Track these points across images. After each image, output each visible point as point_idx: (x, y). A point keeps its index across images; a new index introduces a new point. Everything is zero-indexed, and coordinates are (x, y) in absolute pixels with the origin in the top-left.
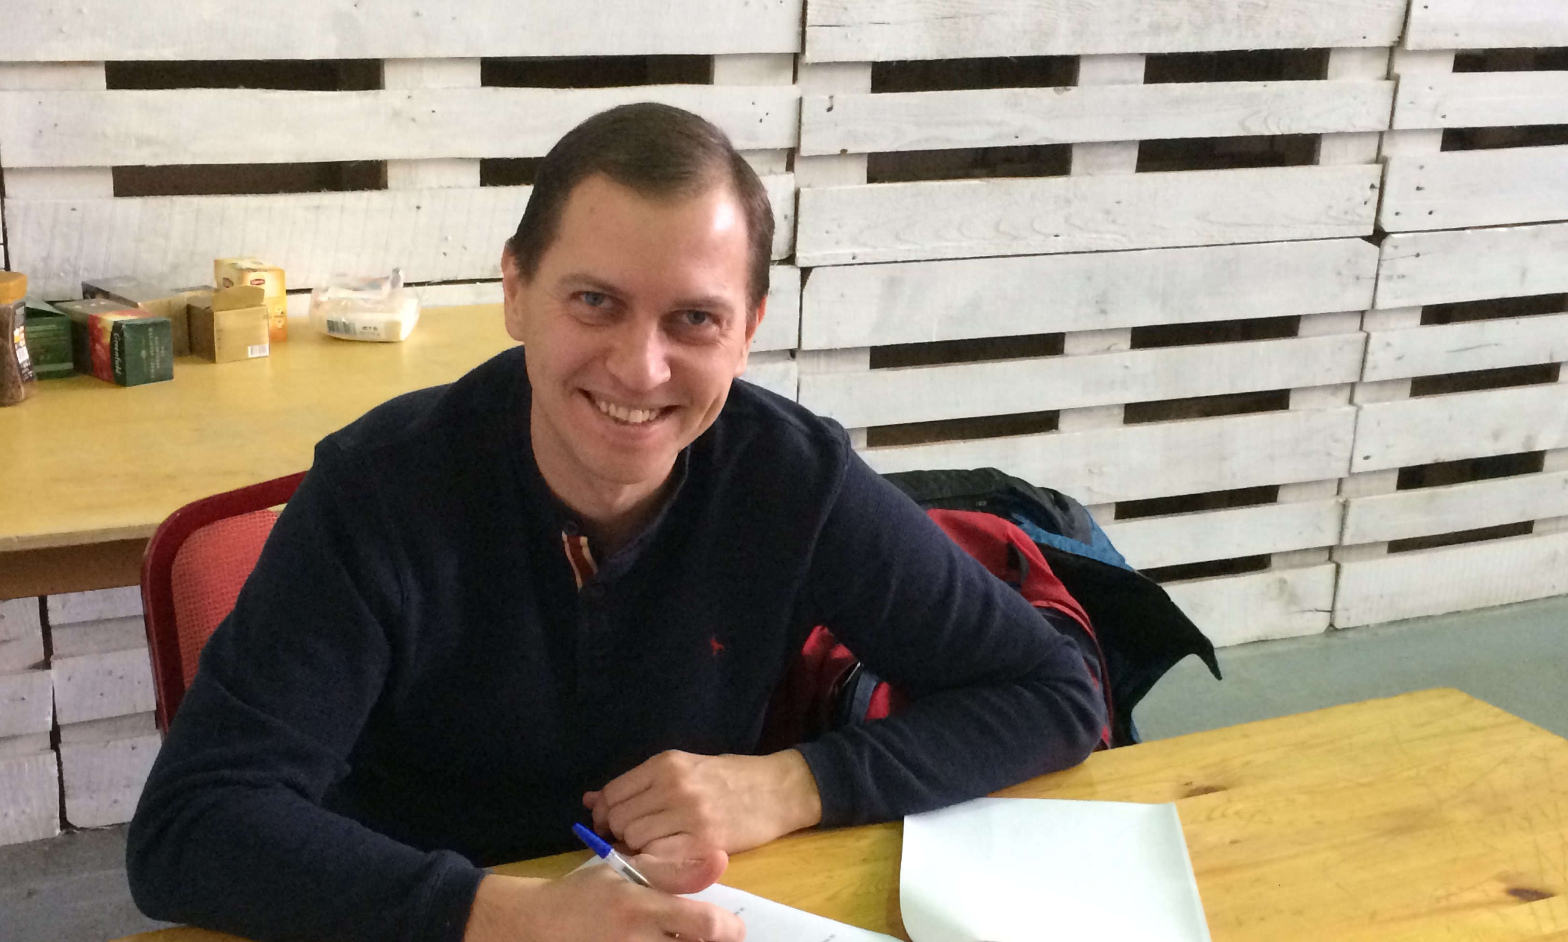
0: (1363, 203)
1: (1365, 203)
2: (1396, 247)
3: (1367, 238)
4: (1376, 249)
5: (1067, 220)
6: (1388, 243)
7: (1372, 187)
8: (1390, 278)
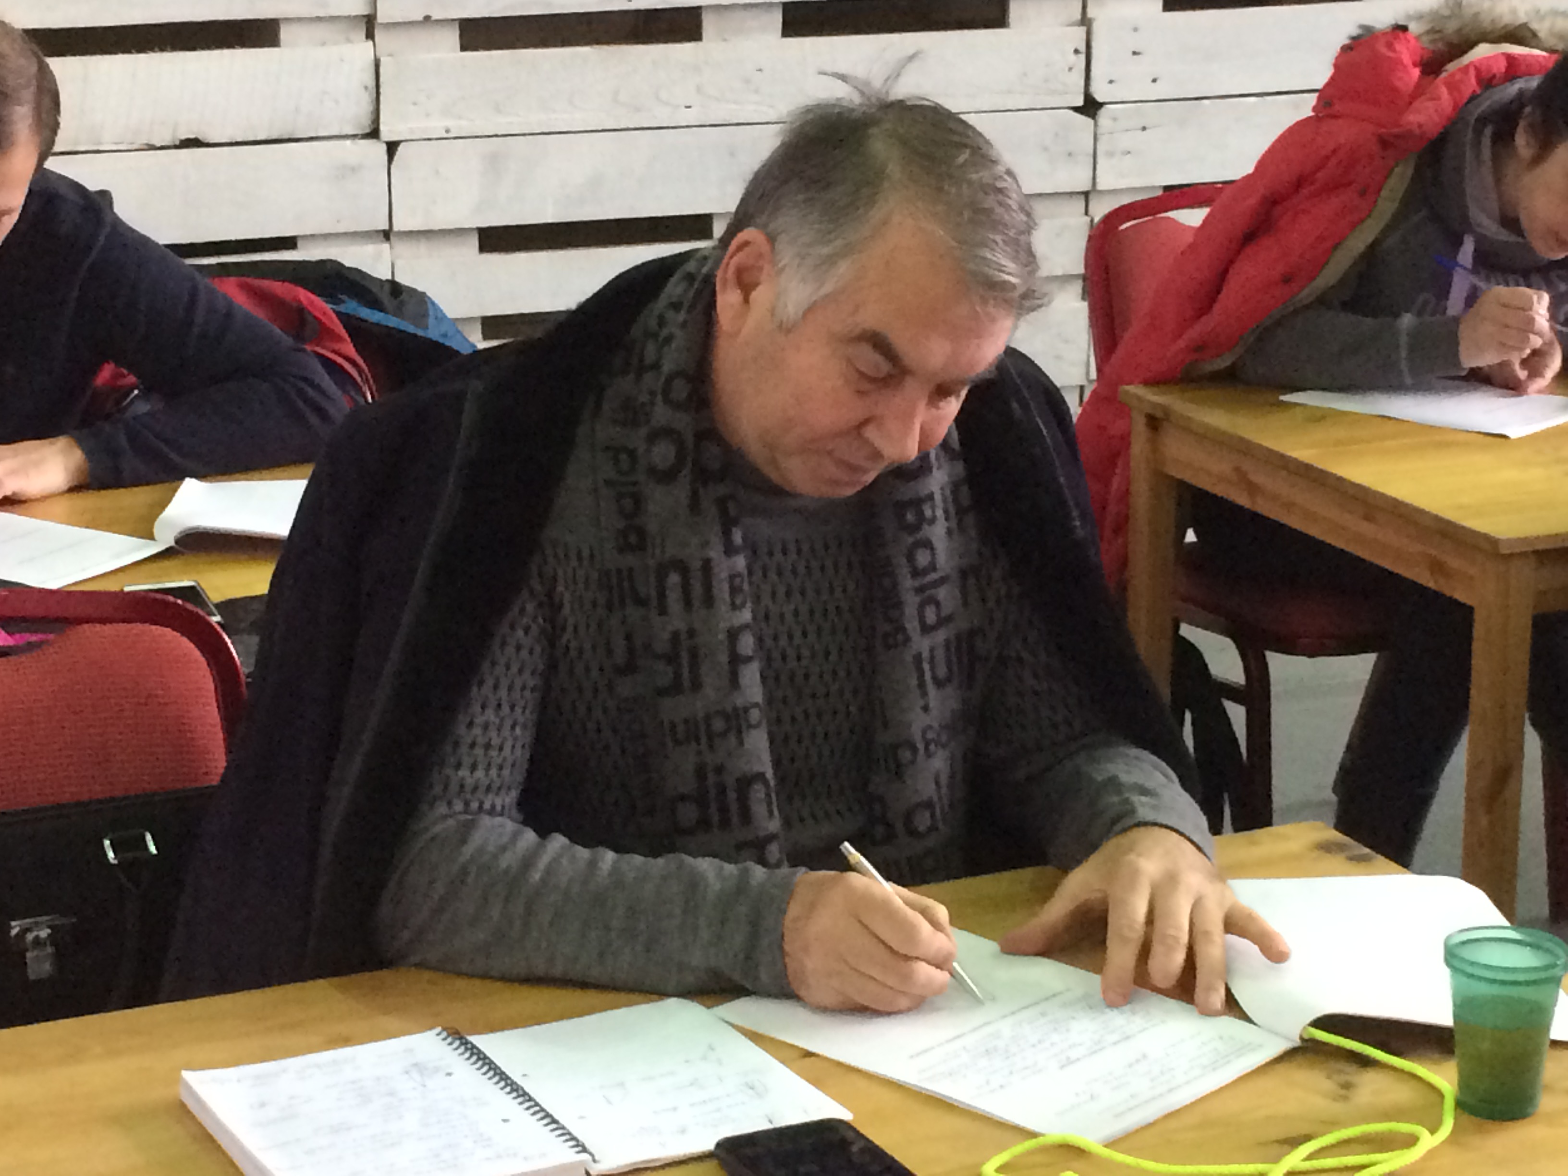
0: (1067, 69)
1: (1070, 69)
2: (1115, 119)
3: (1076, 109)
4: (1090, 121)
5: (699, 89)
6: (1104, 114)
7: (1076, 51)
8: (1110, 154)
